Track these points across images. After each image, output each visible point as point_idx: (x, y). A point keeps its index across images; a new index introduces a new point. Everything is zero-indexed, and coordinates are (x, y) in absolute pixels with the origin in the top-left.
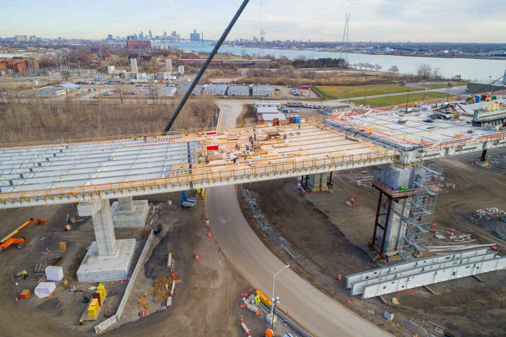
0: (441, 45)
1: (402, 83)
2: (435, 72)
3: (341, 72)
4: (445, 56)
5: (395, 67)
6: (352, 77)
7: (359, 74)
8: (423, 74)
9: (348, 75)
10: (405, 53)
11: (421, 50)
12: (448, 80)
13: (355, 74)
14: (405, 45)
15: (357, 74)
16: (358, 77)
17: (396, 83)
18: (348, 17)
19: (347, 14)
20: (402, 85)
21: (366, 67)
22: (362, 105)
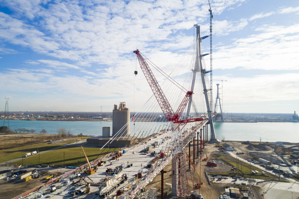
0: (69, 113)
1: (49, 141)
2: (69, 132)
3: (4, 136)
4: (72, 120)
5: (44, 130)
6: (13, 140)
7: (19, 137)
8: (61, 133)
9: (10, 139)
10: (50, 119)
11: (59, 117)
12: (76, 137)
13: (15, 137)
14: (50, 113)
15: (17, 137)
16: (18, 139)
17: (45, 142)
18: (7, 100)
19: (6, 98)
20: (50, 144)
21: (24, 131)
22: (21, 166)
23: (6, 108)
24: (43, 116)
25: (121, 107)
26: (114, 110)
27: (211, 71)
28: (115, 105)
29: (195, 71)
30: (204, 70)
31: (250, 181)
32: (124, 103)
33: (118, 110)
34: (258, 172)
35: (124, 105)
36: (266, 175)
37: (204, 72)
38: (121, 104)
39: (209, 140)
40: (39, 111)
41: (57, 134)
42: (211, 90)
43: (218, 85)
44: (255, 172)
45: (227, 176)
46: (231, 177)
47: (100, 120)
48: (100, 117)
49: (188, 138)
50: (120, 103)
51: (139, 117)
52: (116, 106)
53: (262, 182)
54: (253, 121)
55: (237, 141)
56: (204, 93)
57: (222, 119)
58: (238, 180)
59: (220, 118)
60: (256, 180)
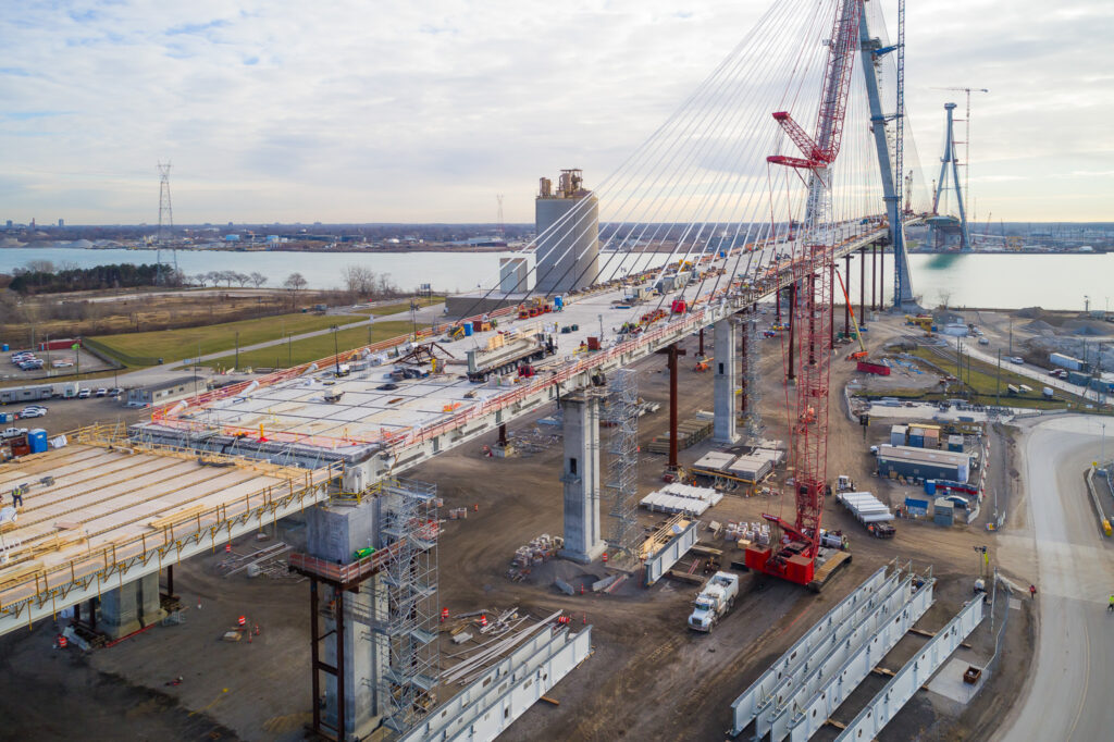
1: (319, 309)
2: (383, 282)
3: (165, 296)
4: (394, 249)
5: (298, 276)
6: (195, 307)
7: (213, 297)
8: (358, 287)
9: (185, 303)
11: (345, 239)
12: (409, 296)
13: (201, 298)
14: (311, 228)
15: (209, 298)
16: (211, 304)
17: (305, 311)
18: (164, 170)
19: (162, 163)
20: (320, 314)
21: (229, 279)
22: (233, 369)
23: (165, 199)
24: (289, 237)
25: (564, 186)
26: (539, 198)
27: (900, 45)
28: (543, 179)
29: (839, 48)
30: (877, 42)
31: (991, 413)
32: (576, 174)
33: (554, 197)
34: (1030, 389)
35: (576, 180)
36: (1056, 397)
37: (874, 50)
38: (565, 177)
39: (888, 302)
40: (273, 223)
41: (343, 287)
42: (899, 116)
43: (950, 107)
44: (1017, 390)
45: (917, 399)
46: (930, 401)
47: (497, 248)
48: (497, 239)
49: (786, 273)
50: (561, 173)
51: (636, 238)
52: (545, 184)
53: (1032, 416)
54: (1089, 248)
55: (996, 310)
56: (872, 130)
57: (963, 242)
58: (953, 409)
59: (957, 238)
60: (1016, 411)
